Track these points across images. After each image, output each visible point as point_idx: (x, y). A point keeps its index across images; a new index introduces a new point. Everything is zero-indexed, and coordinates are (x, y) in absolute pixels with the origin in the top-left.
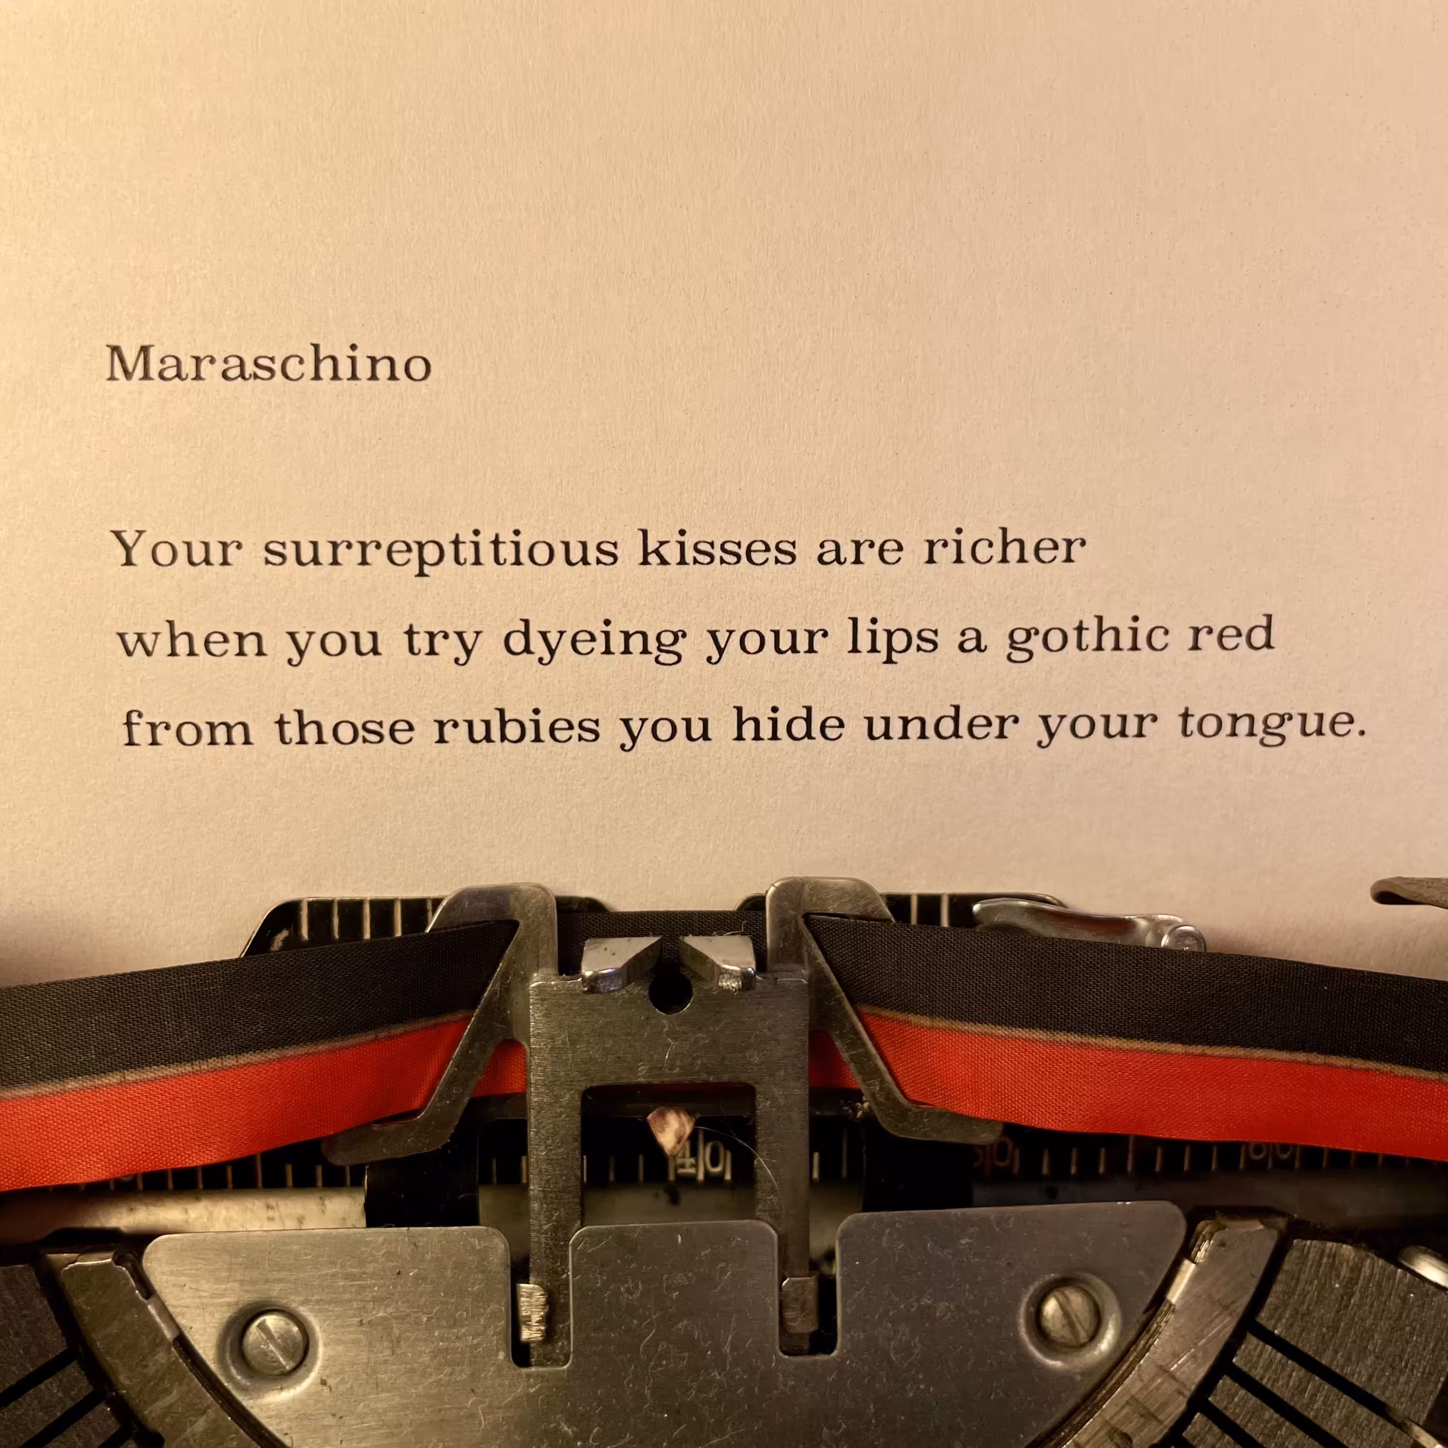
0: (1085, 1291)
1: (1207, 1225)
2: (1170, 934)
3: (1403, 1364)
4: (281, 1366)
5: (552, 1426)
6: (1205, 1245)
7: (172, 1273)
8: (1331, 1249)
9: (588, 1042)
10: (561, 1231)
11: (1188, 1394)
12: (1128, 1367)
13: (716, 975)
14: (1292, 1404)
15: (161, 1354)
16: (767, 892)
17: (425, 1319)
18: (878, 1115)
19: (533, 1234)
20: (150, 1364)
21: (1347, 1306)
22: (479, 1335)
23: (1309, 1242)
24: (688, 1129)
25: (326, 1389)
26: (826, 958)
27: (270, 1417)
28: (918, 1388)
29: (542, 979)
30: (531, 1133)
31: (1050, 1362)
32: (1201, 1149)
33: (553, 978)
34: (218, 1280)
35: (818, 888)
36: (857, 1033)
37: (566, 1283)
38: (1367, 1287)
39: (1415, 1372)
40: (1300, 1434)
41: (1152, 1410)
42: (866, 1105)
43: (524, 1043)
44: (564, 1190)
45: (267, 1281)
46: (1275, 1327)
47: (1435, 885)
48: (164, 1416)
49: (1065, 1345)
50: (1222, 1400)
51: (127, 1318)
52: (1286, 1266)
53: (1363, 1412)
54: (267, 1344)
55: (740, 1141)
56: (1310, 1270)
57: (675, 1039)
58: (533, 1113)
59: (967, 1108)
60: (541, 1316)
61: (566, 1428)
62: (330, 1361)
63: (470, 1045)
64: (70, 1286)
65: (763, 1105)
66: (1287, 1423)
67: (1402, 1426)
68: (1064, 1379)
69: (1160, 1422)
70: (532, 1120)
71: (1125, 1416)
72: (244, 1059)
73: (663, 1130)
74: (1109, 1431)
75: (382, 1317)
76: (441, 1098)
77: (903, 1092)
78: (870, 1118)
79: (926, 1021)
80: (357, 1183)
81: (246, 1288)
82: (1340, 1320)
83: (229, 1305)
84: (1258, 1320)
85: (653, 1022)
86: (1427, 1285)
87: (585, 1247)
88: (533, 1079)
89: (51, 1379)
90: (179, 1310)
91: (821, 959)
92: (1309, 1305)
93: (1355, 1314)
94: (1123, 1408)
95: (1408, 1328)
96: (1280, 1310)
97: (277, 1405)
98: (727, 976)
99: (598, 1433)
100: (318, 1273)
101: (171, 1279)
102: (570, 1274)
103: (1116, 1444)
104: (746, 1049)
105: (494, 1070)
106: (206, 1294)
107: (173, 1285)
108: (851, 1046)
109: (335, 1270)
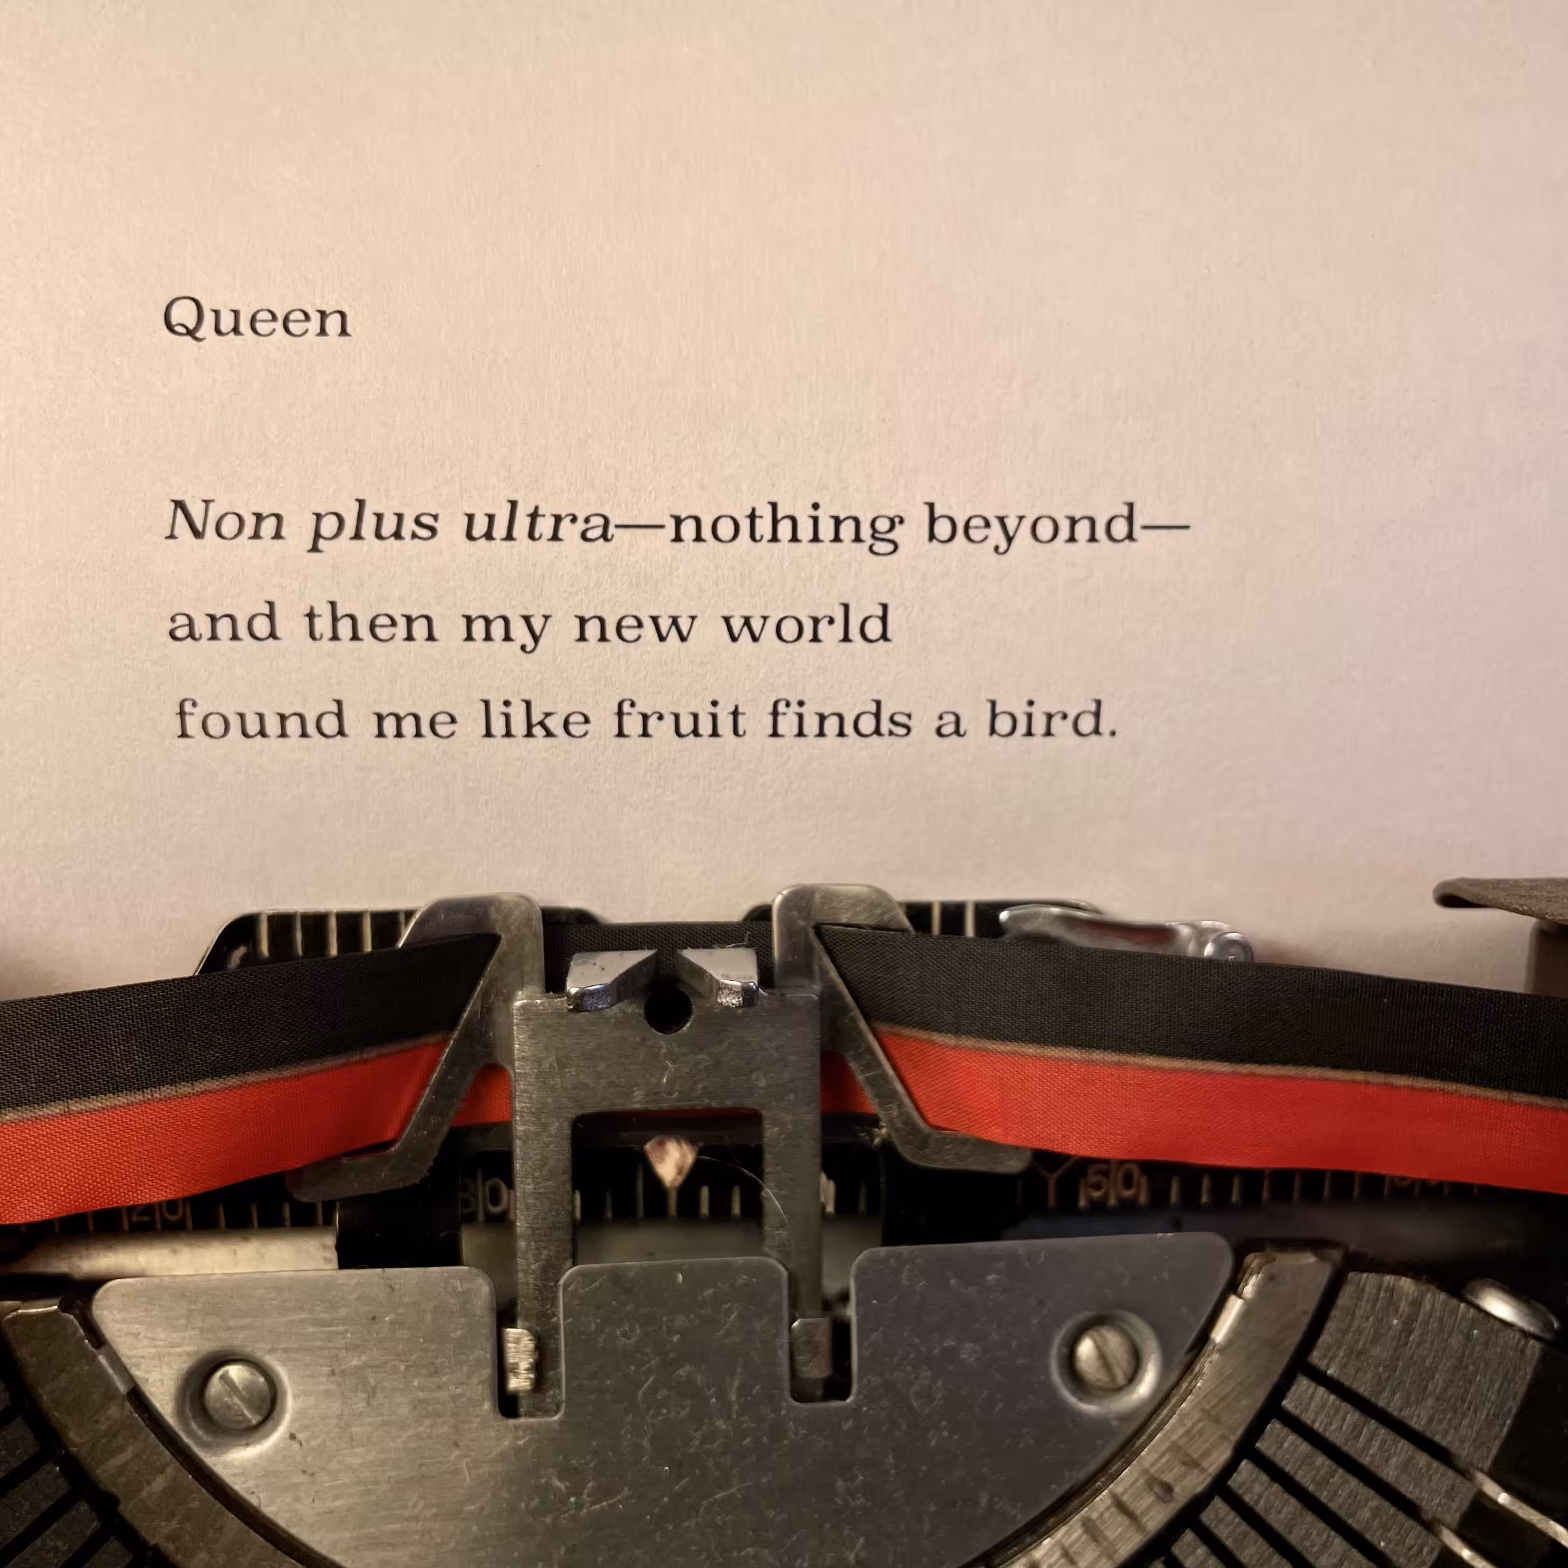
0: (1121, 1330)
1: (1255, 1258)
2: (1214, 941)
3: (1466, 1404)
4: (246, 1420)
5: (543, 1481)
6: (1254, 1279)
7: (124, 1321)
8: (1389, 1283)
9: (578, 1066)
10: (550, 1272)
11: (1234, 1439)
12: (1170, 1410)
13: (715, 991)
14: (1345, 1449)
15: (115, 1408)
16: (773, 901)
17: (402, 1368)
18: (897, 1142)
19: (521, 1275)
20: (103, 1419)
21: (1406, 1343)
22: (462, 1384)
23: (1365, 1275)
24: (690, 1158)
25: (295, 1444)
26: (839, 972)
27: (235, 1475)
28: (941, 1436)
29: (527, 998)
30: (518, 1165)
31: (1084, 1407)
32: (1251, 1178)
33: (539, 995)
34: (175, 1328)
35: (829, 896)
36: (873, 1053)
37: (556, 1328)
38: (1426, 1323)
39: (1478, 1414)
40: (1353, 1482)
41: (1196, 1456)
43: (508, 1068)
44: (554, 1226)
45: (229, 1329)
46: (1328, 1367)
47: (1501, 886)
48: (118, 1475)
49: (1100, 1389)
50: (1268, 1447)
51: (76, 1369)
52: (1341, 1302)
53: (1423, 1459)
54: (230, 1396)
55: (746, 1172)
56: (1366, 1305)
57: (674, 1061)
58: (518, 1143)
59: (996, 1134)
60: (530, 1363)
61: (558, 1483)
62: (300, 1414)
63: (449, 1070)
64: (13, 1336)
65: (770, 1132)
66: (1341, 1471)
67: (1465, 1473)
68: (1100, 1427)
69: (1203, 1470)
70: (518, 1151)
71: (1166, 1464)
72: (201, 1086)
73: (662, 1160)
74: (1148, 1480)
75: (356, 1367)
76: (417, 1128)
77: (923, 1117)
78: (888, 1147)
79: (949, 1040)
80: (328, 1222)
81: (206, 1336)
82: (1398, 1359)
83: (189, 1354)
84: (1310, 1359)
85: (650, 1043)
86: (1492, 1320)
87: (576, 1288)
88: (518, 1105)
90: (133, 1360)
91: (834, 974)
92: (1364, 1345)
93: (1415, 1351)
94: (1163, 1455)
95: (1471, 1368)
96: (1334, 1348)
97: (242, 1461)
98: (726, 991)
99: (593, 1487)
100: (285, 1319)
101: (125, 1327)
102: (561, 1316)
103: (1155, 1493)
104: (752, 1071)
105: (475, 1097)
106: (162, 1343)
107: (127, 1334)
108: (867, 1067)
109: (304, 1316)
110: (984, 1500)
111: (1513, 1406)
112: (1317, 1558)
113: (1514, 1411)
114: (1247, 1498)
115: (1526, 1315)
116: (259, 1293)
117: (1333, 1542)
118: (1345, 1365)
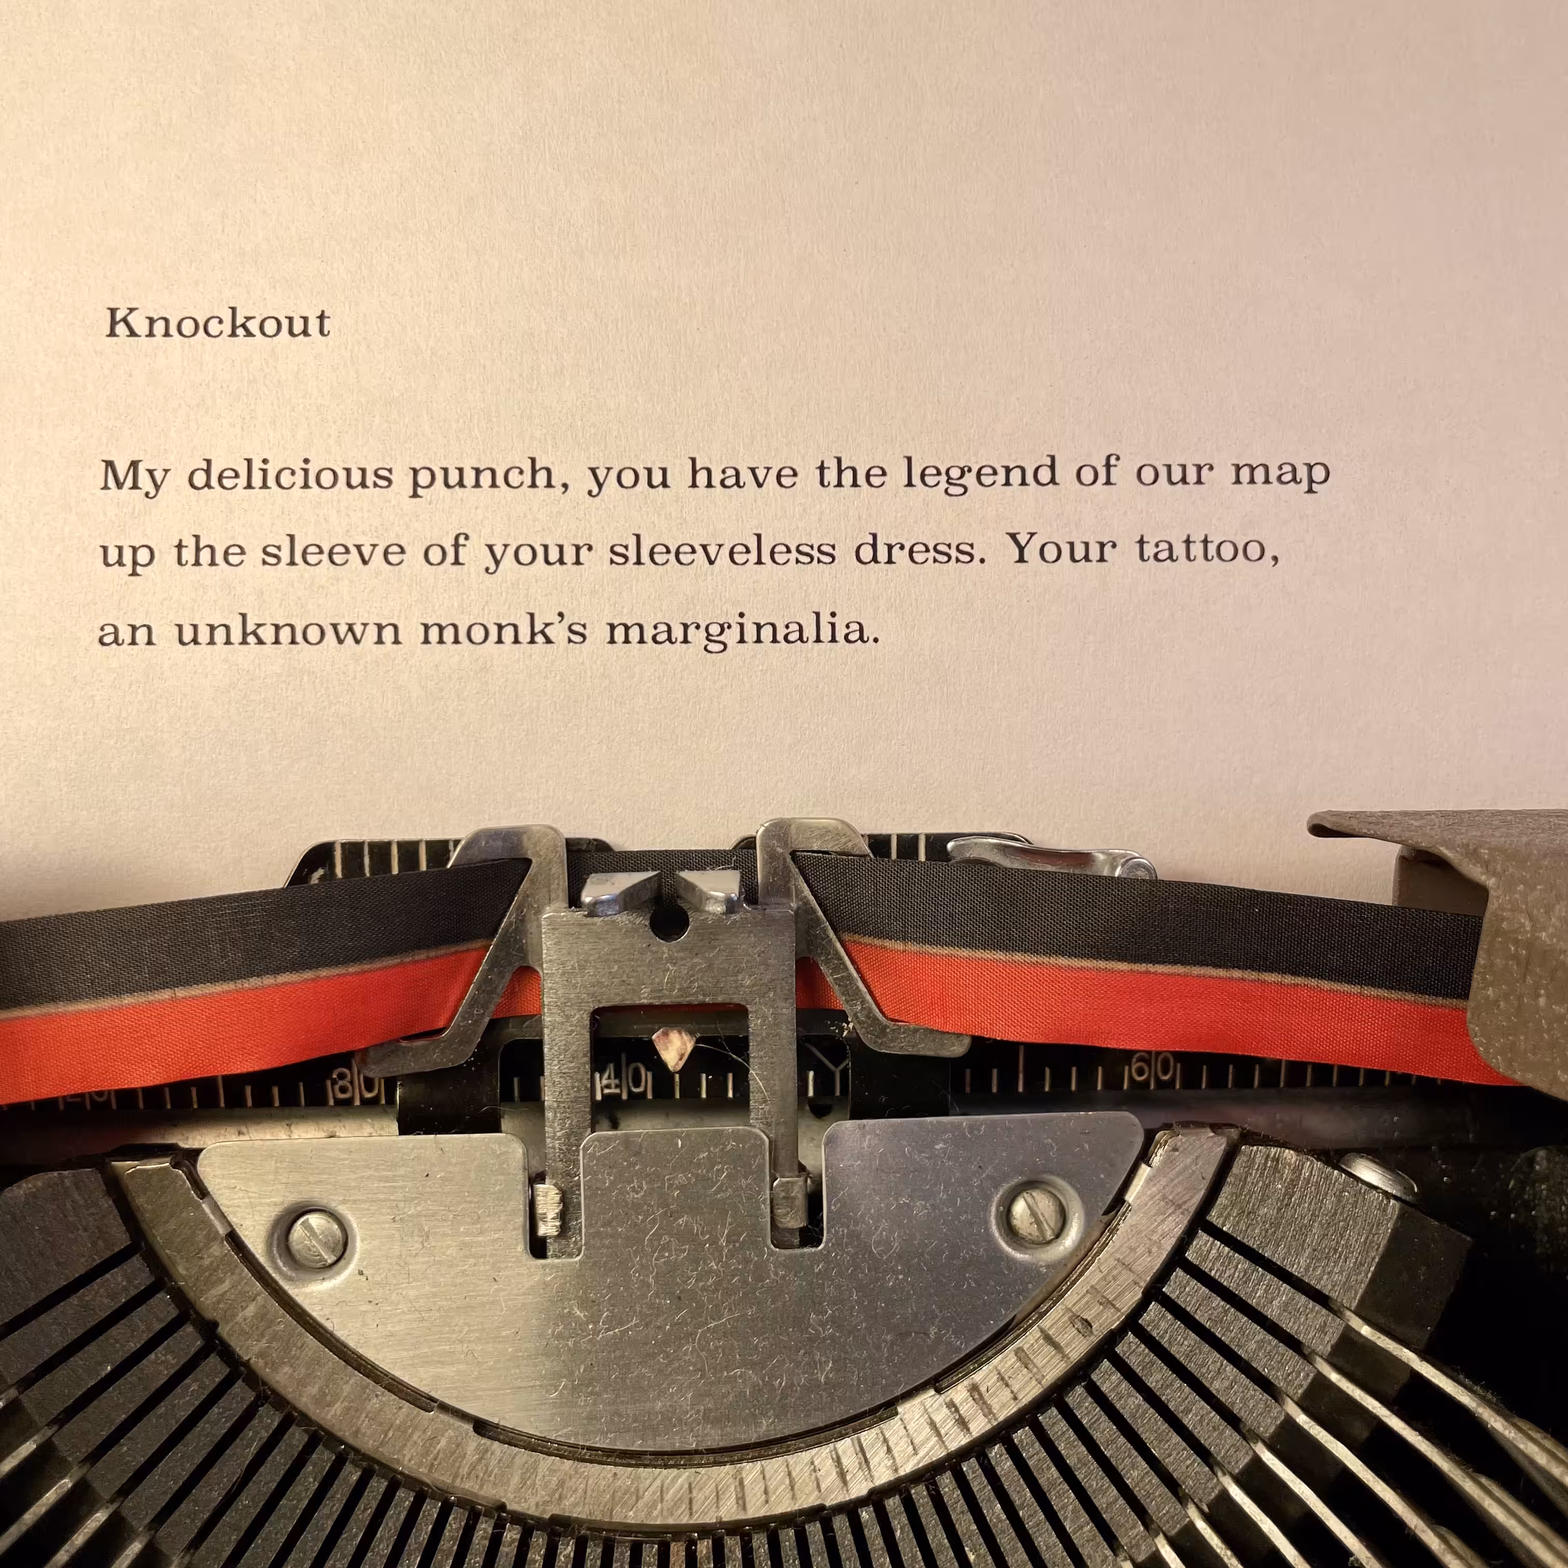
0: (1049, 1192)
1: (1165, 1134)
2: (1123, 866)
3: (1337, 1255)
4: (322, 1259)
5: (566, 1311)
6: (1160, 1151)
7: (223, 1177)
8: (1275, 1153)
9: (595, 967)
10: (573, 1138)
11: (1143, 1284)
12: (1091, 1260)
13: (704, 902)
14: (1237, 1292)
15: (215, 1247)
16: (757, 833)
17: (451, 1216)
18: (861, 1033)
19: (548, 1141)
20: (206, 1256)
21: (1288, 1205)
22: (499, 1230)
23: (1255, 1148)
24: (690, 1047)
25: (363, 1278)
26: (811, 891)
27: (312, 1304)
28: (897, 1279)
29: (554, 911)
30: (547, 1051)
31: (1019, 1256)
33: (562, 910)
34: (265, 1183)
35: (804, 828)
36: (840, 958)
37: (578, 1185)
38: (1305, 1186)
39: (1348, 1262)
40: (1244, 1319)
41: (1111, 1297)
42: (851, 1025)
43: (538, 969)
44: (576, 1100)
45: (310, 1183)
46: (1224, 1225)
48: (219, 1302)
49: (1033, 1242)
50: (1173, 1291)
51: (184, 1215)
52: (1235, 1170)
53: (1301, 1299)
54: (310, 1240)
55: (735, 1057)
56: (1256, 1173)
57: (674, 964)
58: (546, 1031)
60: (557, 1213)
61: (579, 1313)
62: (367, 1254)
63: (490, 970)
64: (132, 1187)
65: (754, 1024)
66: (1232, 1310)
67: (1336, 1312)
68: (1030, 1273)
69: (1118, 1310)
70: (546, 1039)
71: (1087, 1303)
73: (667, 1049)
74: (1070, 1318)
75: (411, 1216)
76: (464, 1018)
77: (881, 1011)
78: (854, 1038)
79: (899, 946)
81: (290, 1190)
82: (1282, 1217)
83: (275, 1204)
84: (1208, 1218)
85: (654, 949)
86: (1361, 1184)
87: (595, 1151)
88: (546, 1001)
89: (116, 1270)
90: (230, 1209)
91: (807, 892)
92: (1254, 1205)
93: (1296, 1210)
94: (1084, 1297)
95: (1341, 1223)
96: (1228, 1209)
97: (320, 1292)
98: (712, 901)
99: (607, 1316)
100: (356, 1176)
101: (225, 1183)
102: (581, 1175)
103: (1078, 1329)
104: (738, 972)
105: (512, 993)
106: (254, 1195)
107: (225, 1187)
108: (835, 970)
109: (369, 1173)
110: (933, 1331)
111: (1375, 1256)
112: (1212, 1383)
113: (1377, 1260)
114: (1154, 1334)
115: (1390, 1180)
116: (334, 1154)
117: (1225, 1370)
118: (1238, 1222)
